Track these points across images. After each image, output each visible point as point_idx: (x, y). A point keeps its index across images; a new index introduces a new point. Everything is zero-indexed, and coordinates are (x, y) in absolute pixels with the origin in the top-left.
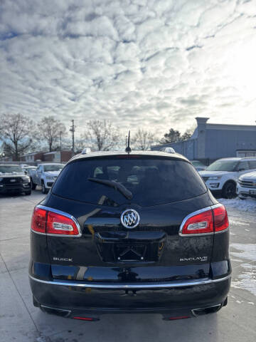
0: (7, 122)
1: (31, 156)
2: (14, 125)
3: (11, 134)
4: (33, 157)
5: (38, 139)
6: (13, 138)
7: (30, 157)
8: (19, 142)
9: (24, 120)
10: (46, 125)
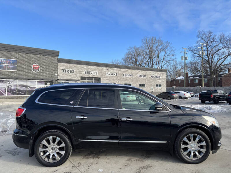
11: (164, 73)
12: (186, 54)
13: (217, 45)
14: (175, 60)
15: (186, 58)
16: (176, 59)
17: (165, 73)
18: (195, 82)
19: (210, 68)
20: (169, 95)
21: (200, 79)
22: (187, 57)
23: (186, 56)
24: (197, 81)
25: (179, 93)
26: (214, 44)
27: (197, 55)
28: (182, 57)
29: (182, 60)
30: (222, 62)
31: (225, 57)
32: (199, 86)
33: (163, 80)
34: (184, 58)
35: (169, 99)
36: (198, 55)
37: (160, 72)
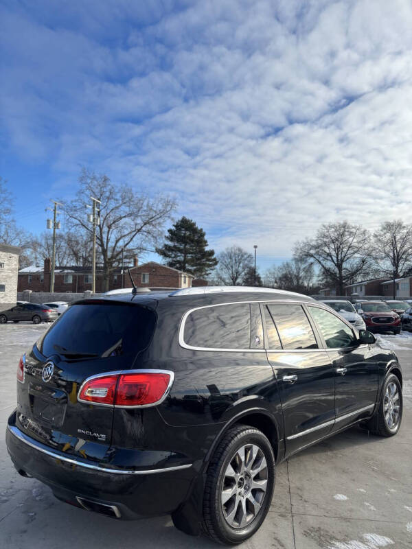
0: (327, 237)
1: (361, 286)
2: (337, 240)
3: (333, 253)
4: (364, 288)
5: (376, 258)
6: (335, 259)
7: (359, 288)
8: (344, 265)
9: (354, 230)
10: (388, 236)
11: (13, 255)
12: (56, 216)
13: (117, 208)
14: (13, 223)
15: (56, 226)
16: (13, 221)
17: (16, 256)
18: (67, 281)
19: (104, 252)
20: (35, 312)
21: (77, 274)
22: (59, 223)
23: (57, 220)
24: (70, 280)
25: (57, 306)
26: (112, 204)
27: (76, 222)
28: (48, 221)
29: (48, 227)
30: (127, 244)
31: (131, 233)
32: (88, 291)
33: (11, 275)
34: (52, 225)
35: (35, 323)
36: (78, 222)
37: (4, 253)
